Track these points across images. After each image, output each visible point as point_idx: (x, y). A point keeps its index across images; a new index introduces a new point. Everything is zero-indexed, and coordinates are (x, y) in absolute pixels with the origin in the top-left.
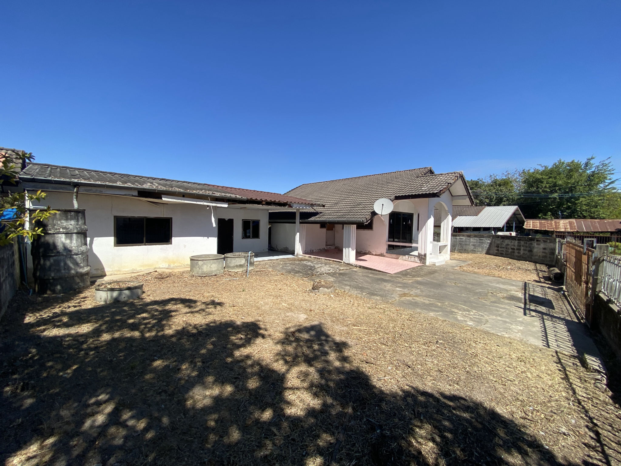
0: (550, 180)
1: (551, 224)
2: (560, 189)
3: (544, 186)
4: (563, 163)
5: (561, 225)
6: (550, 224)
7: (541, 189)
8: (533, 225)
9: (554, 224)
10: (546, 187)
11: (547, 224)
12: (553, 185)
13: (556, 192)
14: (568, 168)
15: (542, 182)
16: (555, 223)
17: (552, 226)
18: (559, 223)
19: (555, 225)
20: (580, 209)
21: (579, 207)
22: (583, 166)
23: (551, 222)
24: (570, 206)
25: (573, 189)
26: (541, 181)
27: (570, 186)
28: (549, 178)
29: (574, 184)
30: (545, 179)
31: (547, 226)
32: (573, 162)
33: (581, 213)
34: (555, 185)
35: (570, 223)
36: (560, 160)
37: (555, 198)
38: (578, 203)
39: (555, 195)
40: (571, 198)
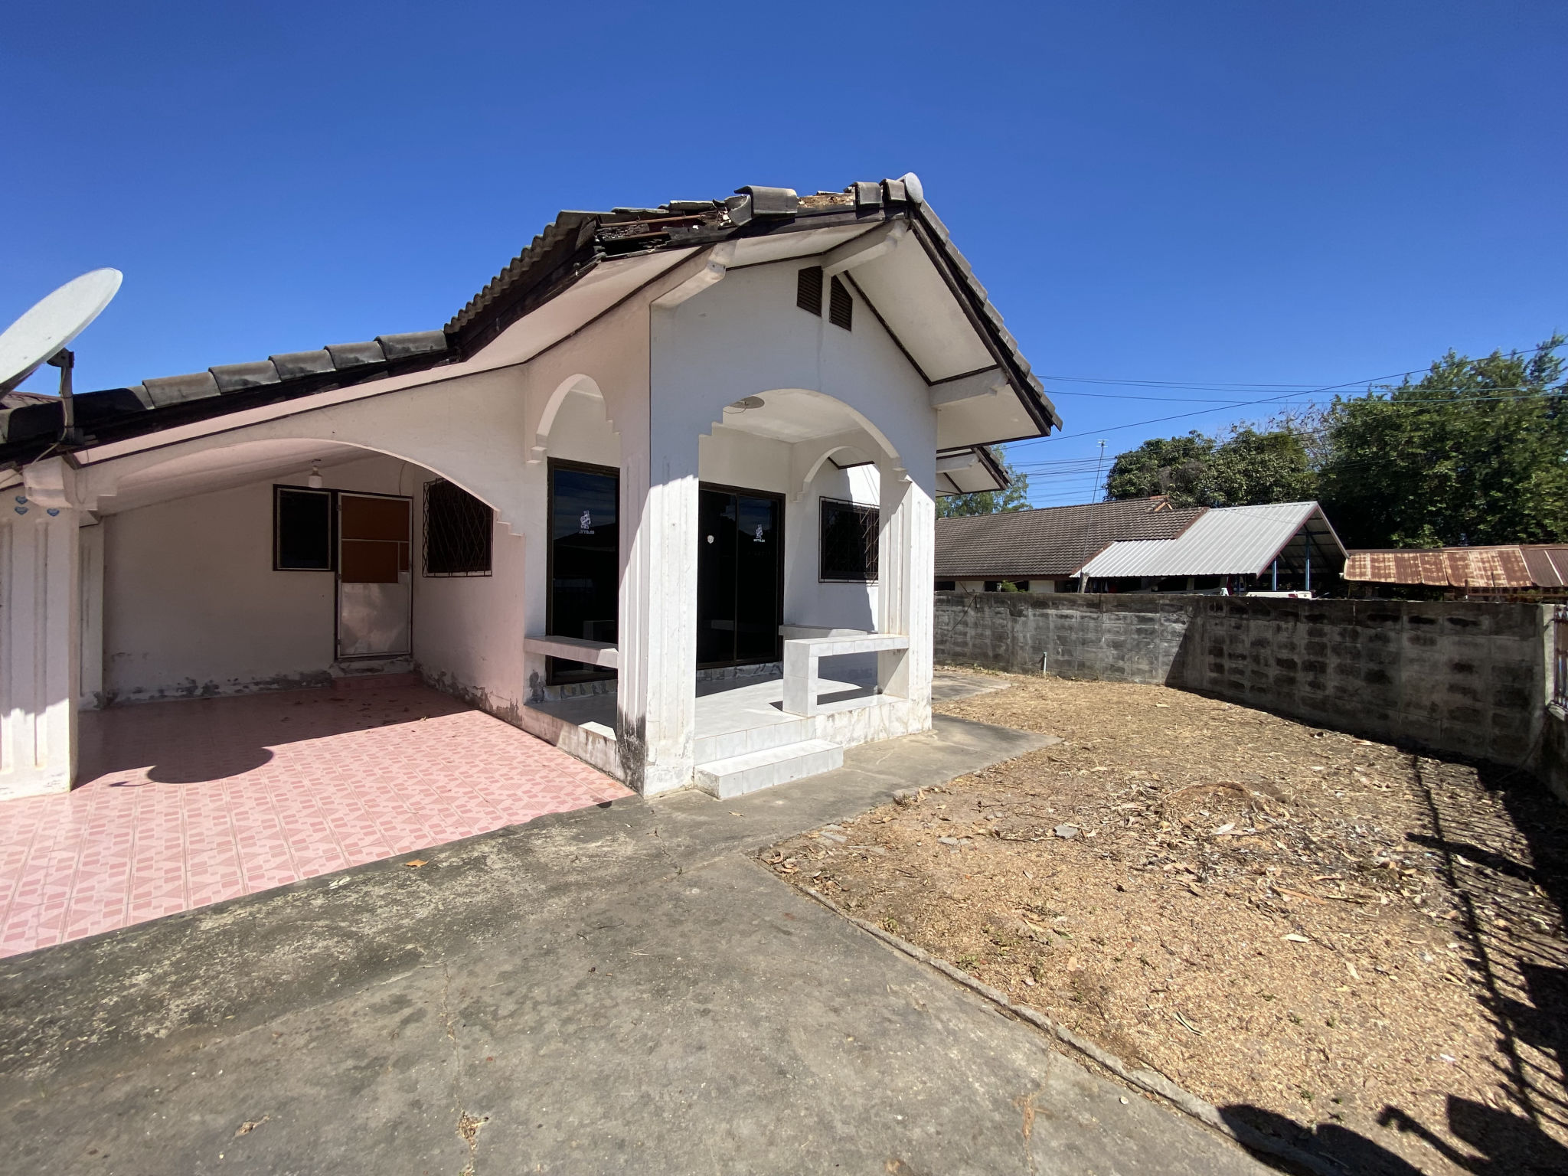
0: (1425, 417)
1: (1438, 564)
2: (1457, 448)
3: (1403, 438)
4: (1461, 365)
5: (1473, 565)
6: (1435, 564)
7: (1395, 449)
8: (1373, 567)
9: (1447, 563)
10: (1410, 442)
11: (1424, 562)
12: (1435, 434)
13: (1448, 458)
14: (1479, 378)
15: (1398, 427)
16: (1452, 558)
17: (1440, 570)
18: (1463, 559)
19: (1451, 567)
20: (1535, 508)
21: (1531, 504)
22: (1528, 371)
23: (1437, 557)
24: (1499, 500)
25: (1502, 443)
26: (1395, 423)
27: (1491, 433)
28: (1421, 412)
29: (1506, 426)
30: (1407, 416)
31: (1425, 570)
32: (1494, 358)
33: (1540, 525)
34: (1441, 435)
35: (1505, 559)
36: (1451, 356)
37: (1445, 478)
38: (1527, 490)
39: (1444, 467)
40: (1498, 474)
